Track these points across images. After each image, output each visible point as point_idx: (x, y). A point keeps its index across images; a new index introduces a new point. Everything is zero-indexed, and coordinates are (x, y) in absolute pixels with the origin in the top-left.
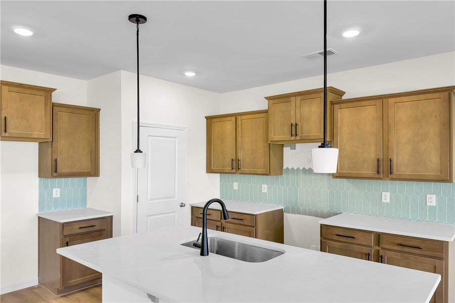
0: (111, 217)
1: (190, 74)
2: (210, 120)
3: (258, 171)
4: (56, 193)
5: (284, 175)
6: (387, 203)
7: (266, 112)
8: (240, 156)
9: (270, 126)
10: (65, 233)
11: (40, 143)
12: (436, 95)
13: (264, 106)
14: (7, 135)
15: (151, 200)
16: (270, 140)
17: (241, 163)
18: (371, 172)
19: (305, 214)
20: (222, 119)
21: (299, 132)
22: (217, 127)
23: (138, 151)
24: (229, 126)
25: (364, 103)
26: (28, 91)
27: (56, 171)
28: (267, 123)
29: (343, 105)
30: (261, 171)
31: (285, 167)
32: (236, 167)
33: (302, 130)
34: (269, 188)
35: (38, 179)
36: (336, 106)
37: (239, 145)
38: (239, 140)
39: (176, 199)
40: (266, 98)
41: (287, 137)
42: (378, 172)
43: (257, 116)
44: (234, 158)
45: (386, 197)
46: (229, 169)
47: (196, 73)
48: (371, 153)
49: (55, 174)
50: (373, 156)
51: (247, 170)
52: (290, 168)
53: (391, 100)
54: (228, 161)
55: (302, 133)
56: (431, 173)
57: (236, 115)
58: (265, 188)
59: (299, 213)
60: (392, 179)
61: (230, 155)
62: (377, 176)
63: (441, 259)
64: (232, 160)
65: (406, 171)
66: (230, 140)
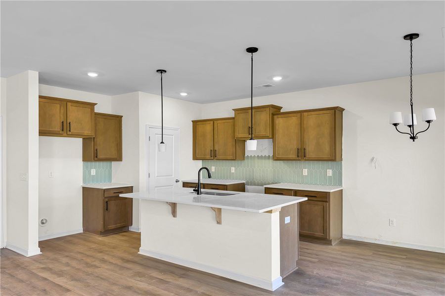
0: (132, 187)
1: (184, 94)
2: (195, 123)
3: (229, 157)
4: (93, 172)
5: (246, 161)
6: (306, 176)
7: (233, 118)
8: (216, 148)
9: (236, 128)
10: (105, 196)
11: (83, 139)
12: (328, 112)
13: (232, 115)
14: (70, 133)
15: (157, 176)
16: (236, 137)
17: (217, 152)
18: (294, 156)
19: (258, 185)
20: (204, 123)
21: (253, 132)
22: (200, 128)
23: (162, 143)
24: (209, 127)
25: (290, 115)
26: (81, 105)
27: (97, 157)
28: (234, 125)
29: (279, 116)
30: (231, 157)
31: (246, 155)
32: (214, 155)
33: (255, 130)
34: (235, 170)
35: (82, 162)
36: (275, 117)
37: (216, 140)
38: (216, 137)
39: (173, 176)
40: (233, 110)
41: (246, 135)
42: (298, 156)
43: (227, 121)
44: (212, 150)
45: (305, 172)
46: (208, 157)
47: (188, 94)
48: (294, 145)
49: (96, 159)
50: (295, 147)
51: (221, 157)
52: (249, 156)
53: (305, 114)
54: (208, 151)
55: (255, 133)
56: (325, 156)
57: (213, 120)
58: (233, 170)
59: (255, 185)
60: (306, 160)
61: (209, 147)
62: (298, 159)
63: (326, 202)
64: (211, 150)
65: (313, 156)
66: (209, 137)
